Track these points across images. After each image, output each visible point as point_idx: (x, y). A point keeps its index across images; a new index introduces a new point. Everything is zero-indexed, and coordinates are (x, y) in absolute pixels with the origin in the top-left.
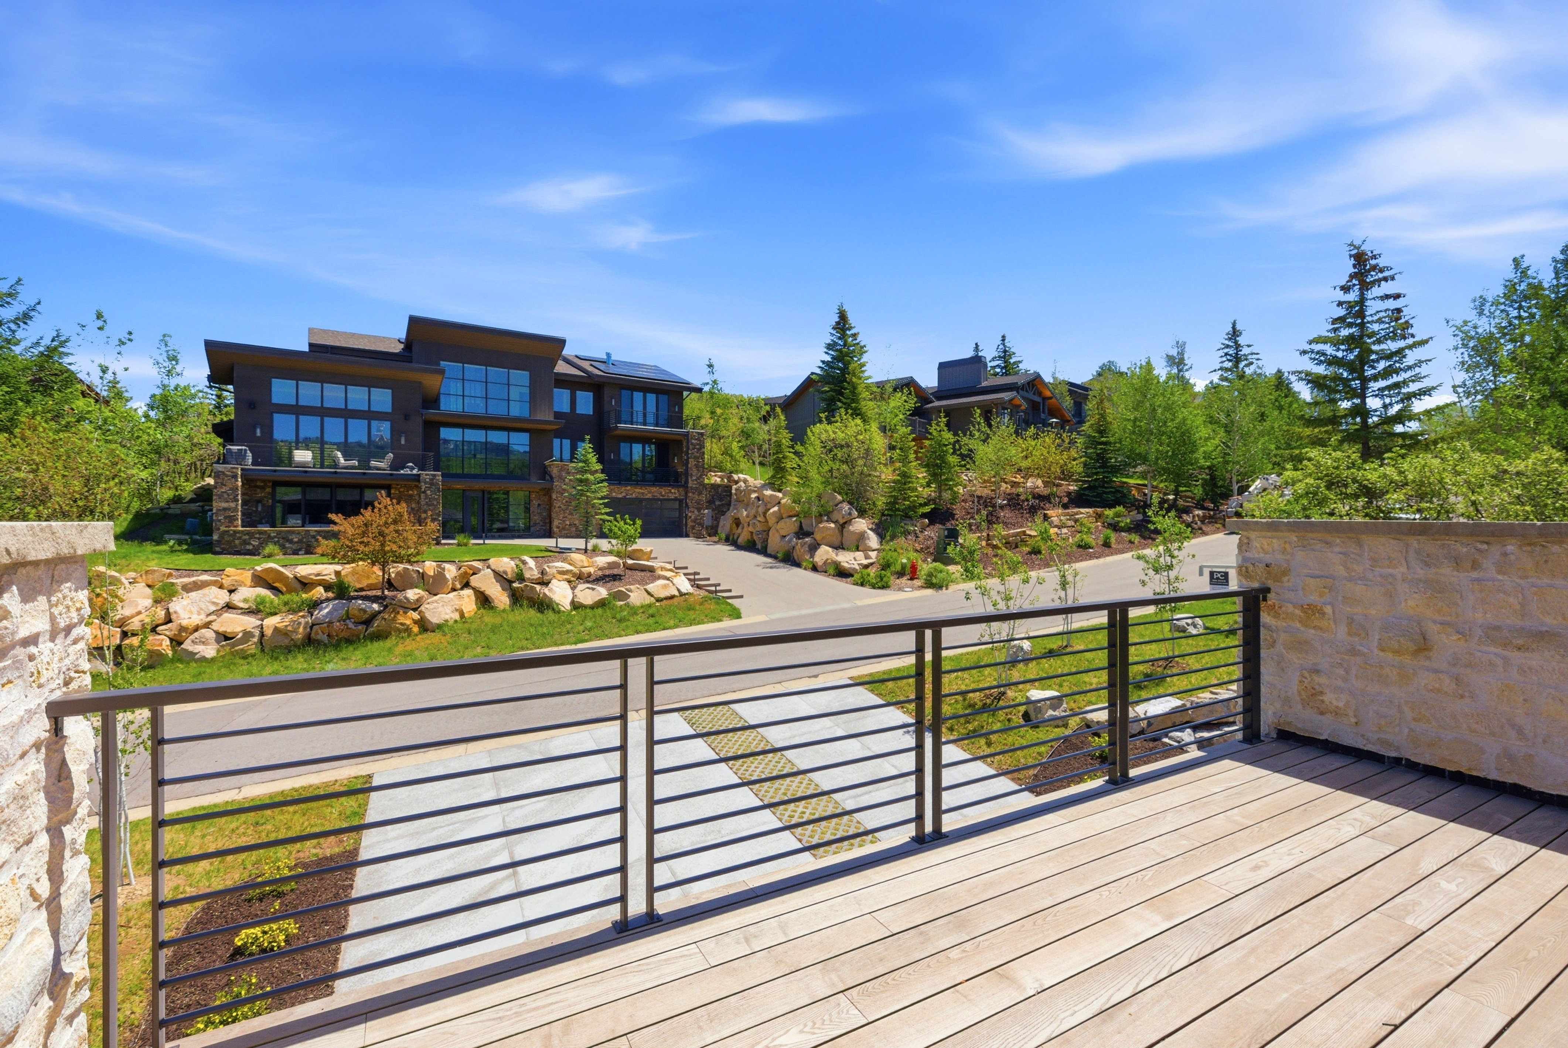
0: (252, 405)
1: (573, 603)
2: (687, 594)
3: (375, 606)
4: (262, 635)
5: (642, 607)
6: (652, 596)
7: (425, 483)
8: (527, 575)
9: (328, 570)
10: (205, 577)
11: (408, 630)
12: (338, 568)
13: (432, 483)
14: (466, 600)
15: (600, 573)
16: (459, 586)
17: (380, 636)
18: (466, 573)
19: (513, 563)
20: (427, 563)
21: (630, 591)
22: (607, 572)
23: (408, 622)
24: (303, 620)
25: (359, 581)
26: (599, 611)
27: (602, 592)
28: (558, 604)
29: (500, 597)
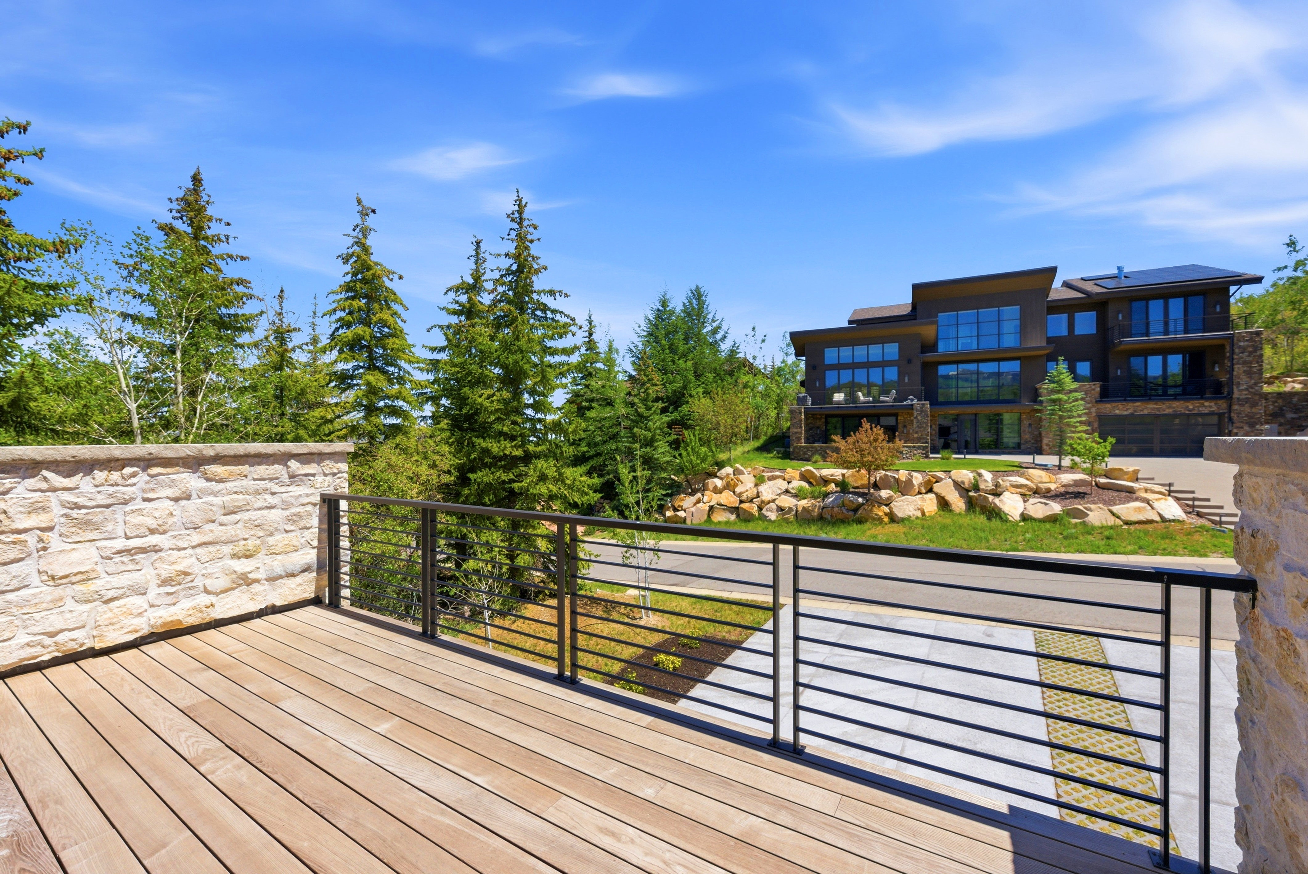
0: (814, 367)
1: (1022, 515)
2: (1174, 521)
3: (860, 500)
4: (797, 511)
5: (1102, 527)
6: (1119, 517)
7: (917, 410)
8: (982, 486)
9: (837, 473)
10: (778, 473)
11: (880, 520)
12: (844, 471)
13: (922, 411)
14: (928, 502)
15: (1062, 490)
16: (924, 491)
17: (860, 521)
18: (929, 481)
19: (971, 475)
20: (901, 472)
21: (1090, 510)
22: (1071, 489)
23: (881, 514)
24: (818, 503)
25: (856, 481)
26: (1048, 525)
27: (1056, 507)
28: (1006, 514)
29: (958, 503)
